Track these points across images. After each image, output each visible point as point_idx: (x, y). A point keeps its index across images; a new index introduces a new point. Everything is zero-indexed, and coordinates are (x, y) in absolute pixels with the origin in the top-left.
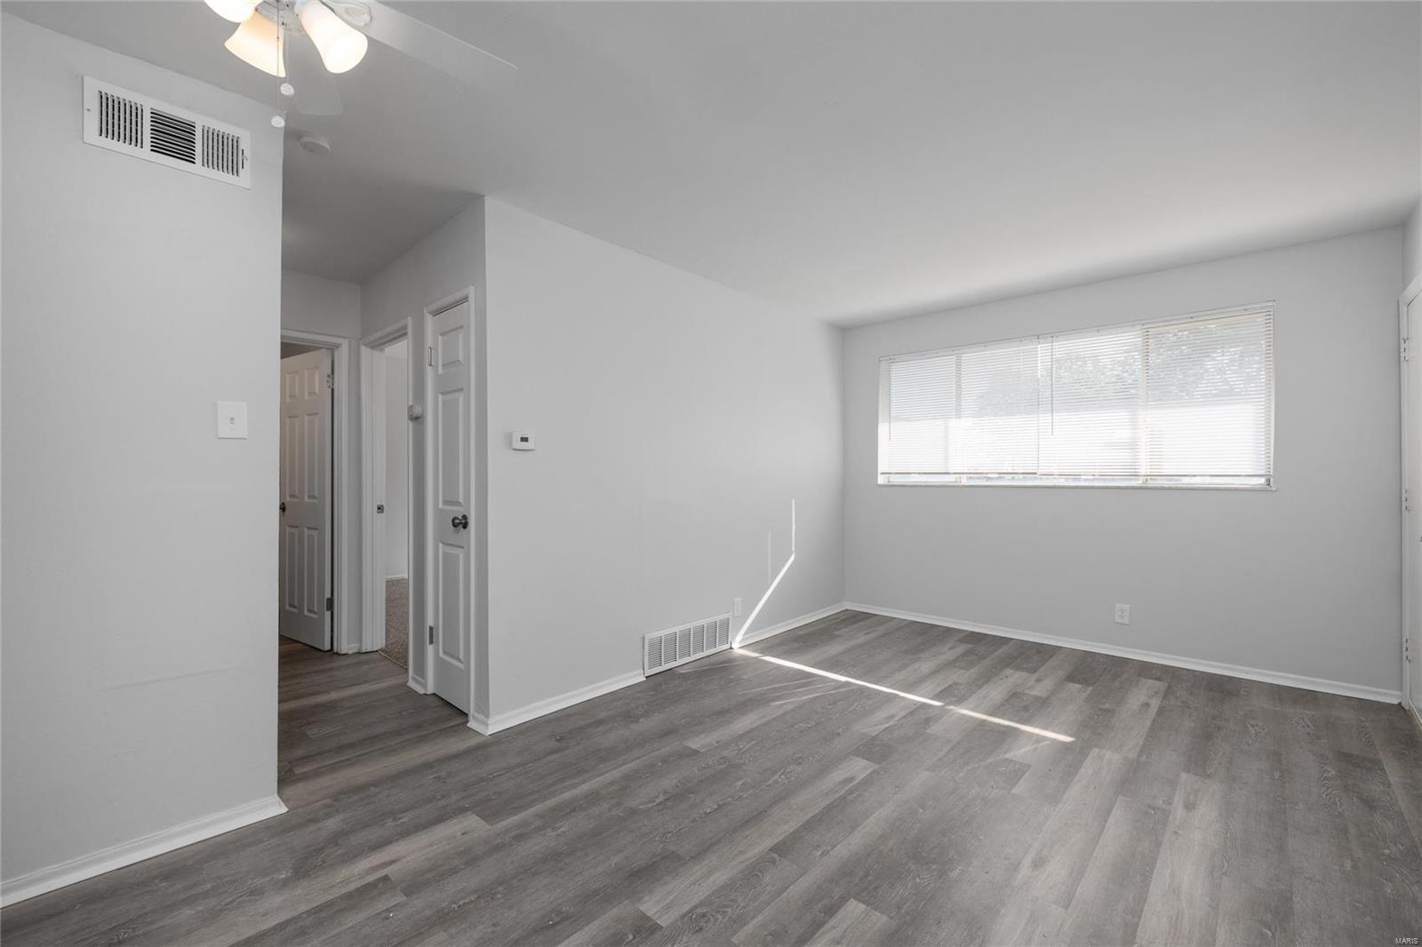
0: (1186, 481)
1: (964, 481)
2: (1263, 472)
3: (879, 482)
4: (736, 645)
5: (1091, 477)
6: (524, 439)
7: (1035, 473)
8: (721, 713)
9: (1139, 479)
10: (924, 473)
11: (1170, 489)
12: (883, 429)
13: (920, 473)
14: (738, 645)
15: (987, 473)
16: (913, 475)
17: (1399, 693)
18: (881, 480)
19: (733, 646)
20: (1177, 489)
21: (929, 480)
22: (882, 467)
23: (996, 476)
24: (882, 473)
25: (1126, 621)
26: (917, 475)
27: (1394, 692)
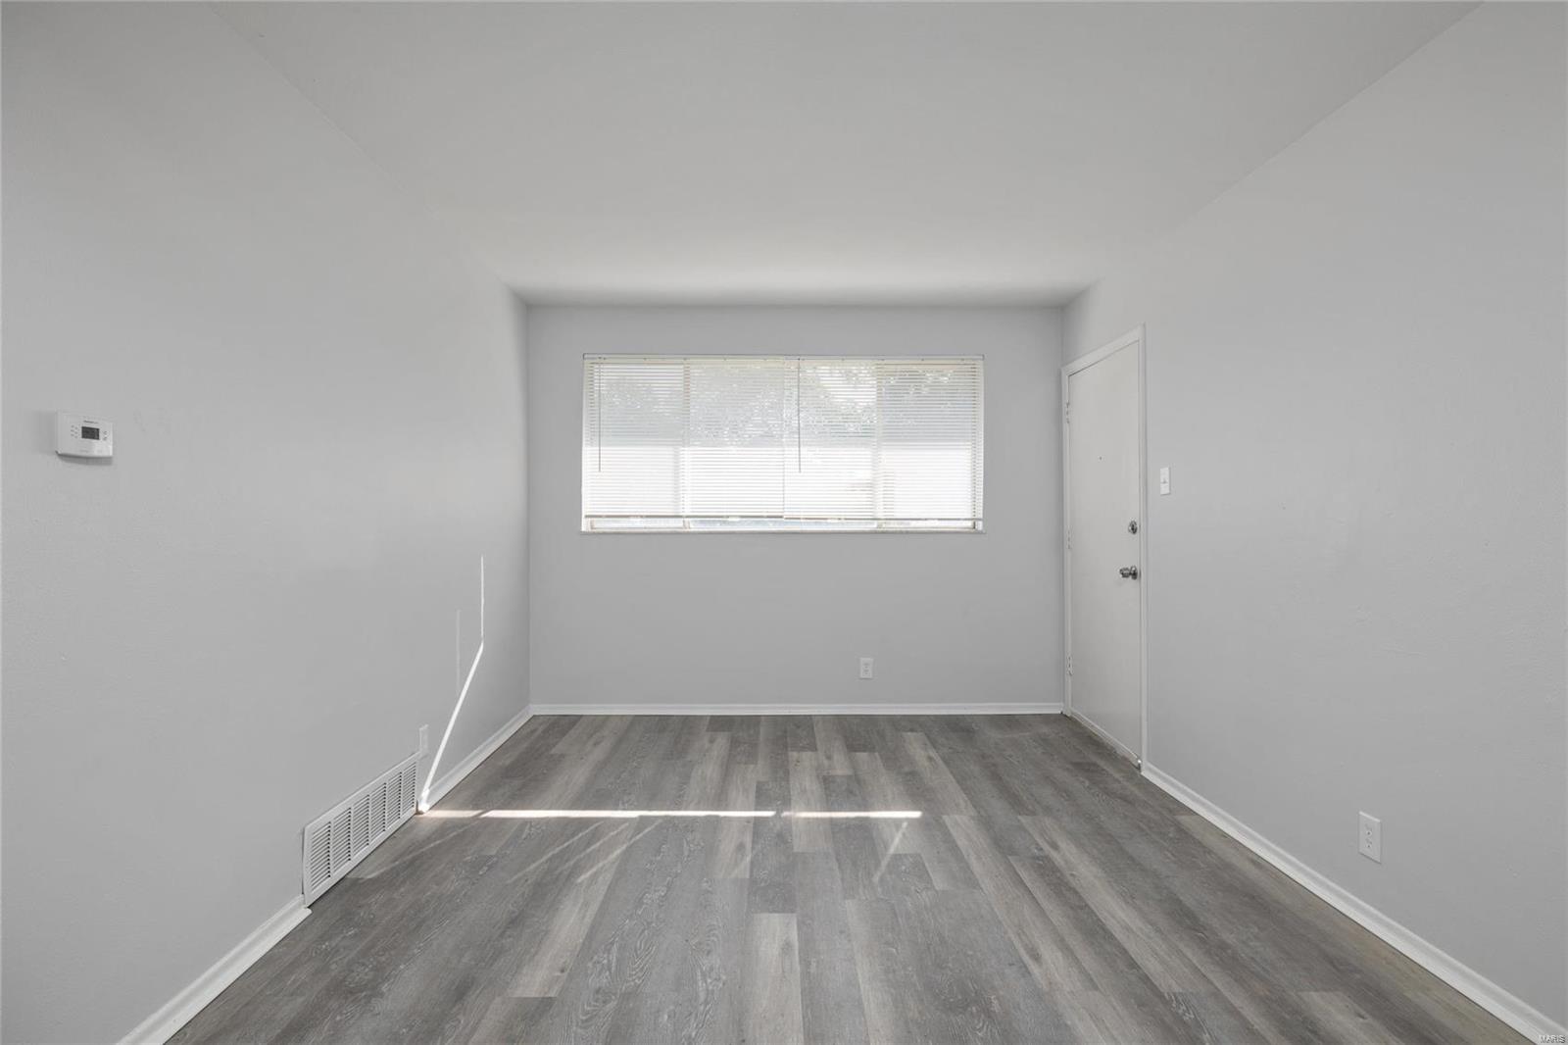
0: (914, 524)
1: (694, 527)
2: (969, 517)
3: (583, 529)
4: (424, 807)
5: (837, 521)
6: (90, 433)
7: (781, 517)
8: (515, 921)
9: (873, 524)
10: (647, 517)
11: (901, 533)
12: (589, 453)
13: (642, 517)
14: (428, 806)
15: (728, 517)
16: (632, 519)
17: (1062, 704)
18: (585, 526)
19: (420, 809)
20: (907, 532)
21: (650, 525)
22: (587, 508)
23: (738, 519)
24: (587, 516)
25: (870, 675)
26: (639, 519)
27: (1058, 704)
